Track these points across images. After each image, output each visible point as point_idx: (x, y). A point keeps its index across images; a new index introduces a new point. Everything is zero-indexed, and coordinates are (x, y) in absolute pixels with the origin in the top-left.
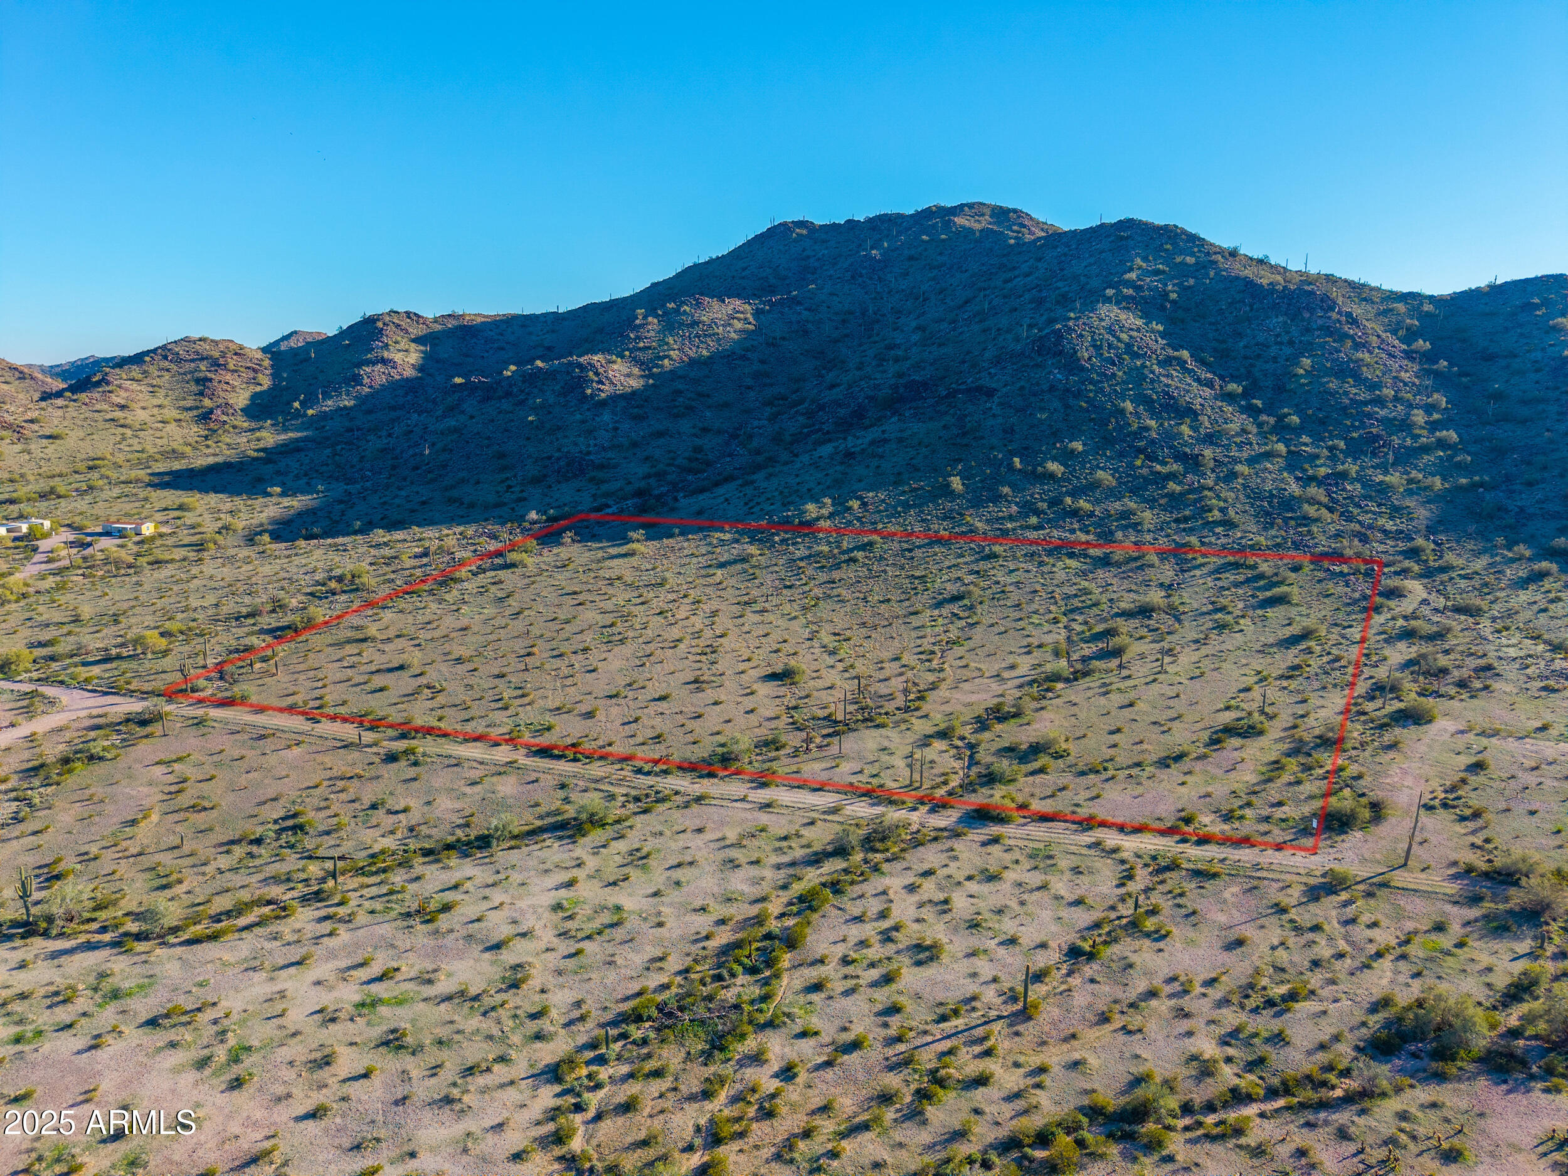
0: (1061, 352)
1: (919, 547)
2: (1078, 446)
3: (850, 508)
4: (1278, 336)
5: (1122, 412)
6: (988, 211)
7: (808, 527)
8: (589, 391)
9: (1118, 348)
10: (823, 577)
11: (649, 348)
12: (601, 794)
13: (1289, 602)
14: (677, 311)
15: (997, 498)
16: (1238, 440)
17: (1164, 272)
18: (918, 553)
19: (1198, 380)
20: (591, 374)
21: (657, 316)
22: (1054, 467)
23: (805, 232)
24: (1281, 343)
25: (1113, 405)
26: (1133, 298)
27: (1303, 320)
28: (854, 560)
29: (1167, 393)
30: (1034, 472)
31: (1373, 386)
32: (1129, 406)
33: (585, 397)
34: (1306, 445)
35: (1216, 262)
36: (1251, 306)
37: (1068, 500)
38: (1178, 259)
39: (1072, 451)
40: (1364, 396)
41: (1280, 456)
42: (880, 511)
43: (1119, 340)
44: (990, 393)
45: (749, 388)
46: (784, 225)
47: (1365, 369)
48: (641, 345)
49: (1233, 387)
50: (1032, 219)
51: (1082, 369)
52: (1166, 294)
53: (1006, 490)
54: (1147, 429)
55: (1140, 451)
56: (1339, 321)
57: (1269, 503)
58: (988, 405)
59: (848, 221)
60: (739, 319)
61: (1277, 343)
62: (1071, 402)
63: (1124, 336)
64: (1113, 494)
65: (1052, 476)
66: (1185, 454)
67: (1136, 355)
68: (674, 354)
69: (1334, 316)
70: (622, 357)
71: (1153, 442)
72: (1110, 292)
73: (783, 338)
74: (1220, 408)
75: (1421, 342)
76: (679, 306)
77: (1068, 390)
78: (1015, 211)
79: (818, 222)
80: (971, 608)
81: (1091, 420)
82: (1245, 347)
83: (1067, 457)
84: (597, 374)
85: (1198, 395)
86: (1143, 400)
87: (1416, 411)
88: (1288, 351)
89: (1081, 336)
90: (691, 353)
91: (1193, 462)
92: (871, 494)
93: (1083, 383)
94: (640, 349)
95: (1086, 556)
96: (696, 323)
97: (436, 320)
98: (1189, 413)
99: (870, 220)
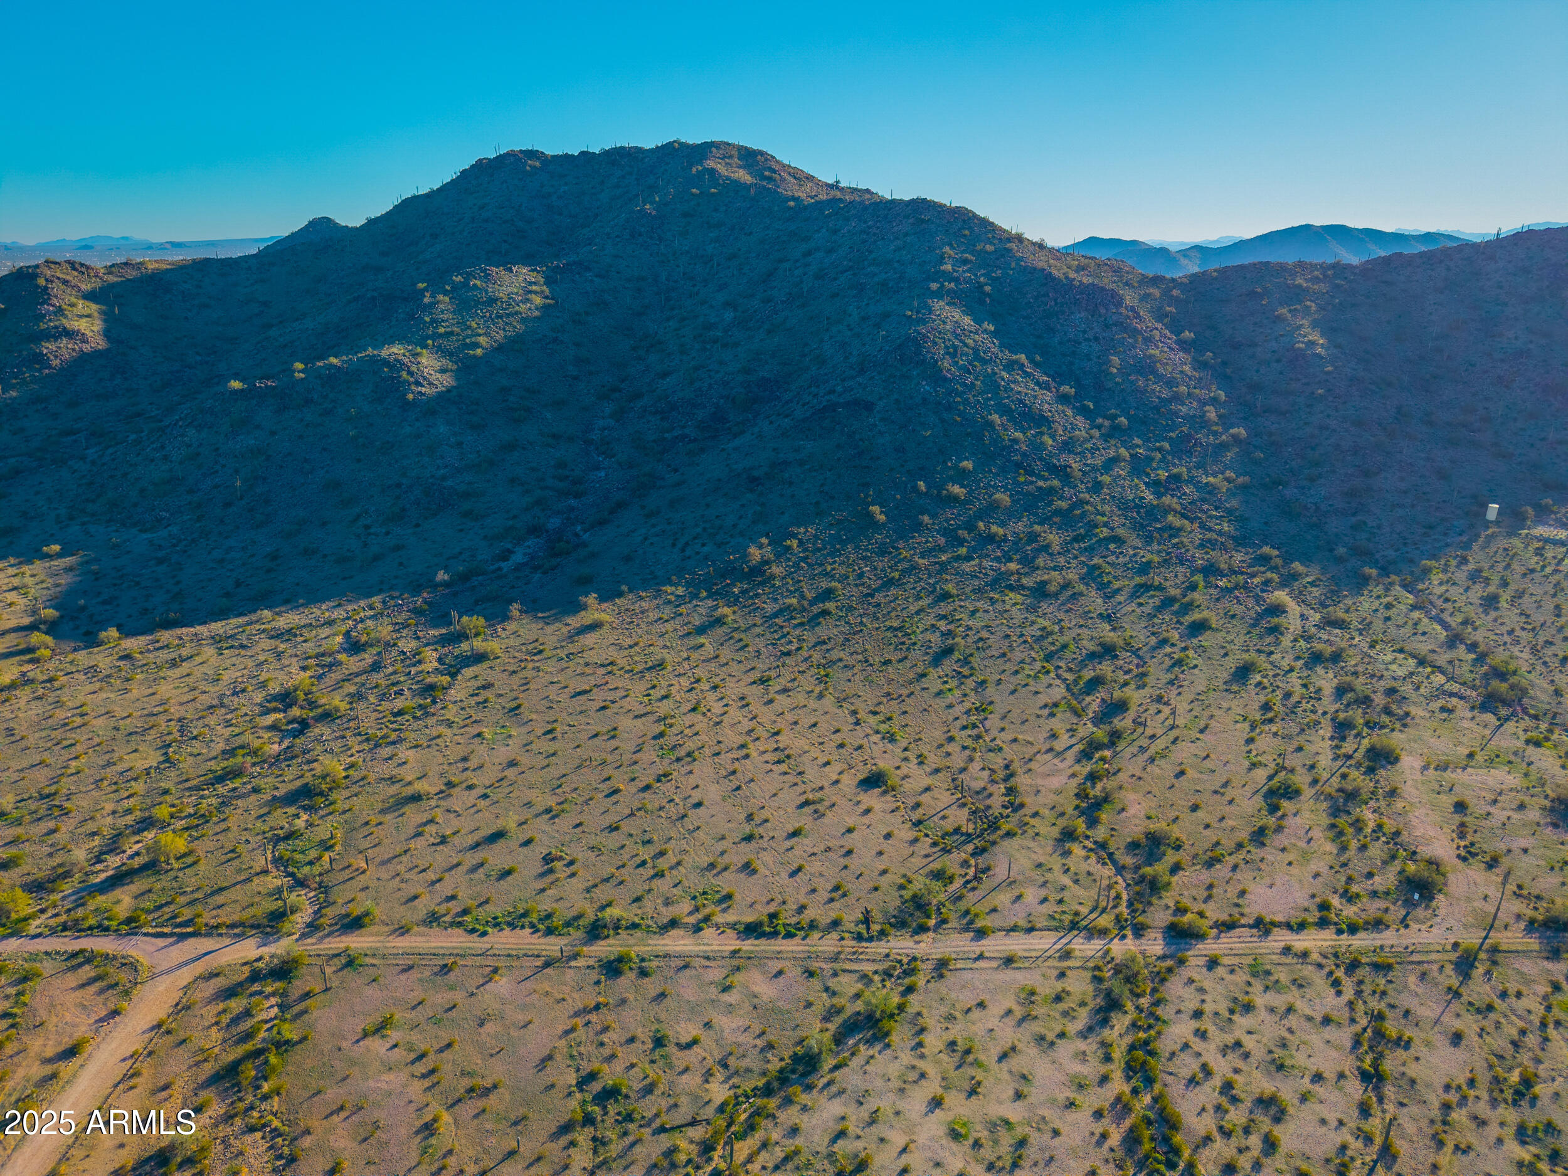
0: (924, 361)
1: (878, 590)
2: (968, 464)
3: (789, 548)
4: (1085, 332)
5: (991, 424)
6: (735, 153)
7: (757, 574)
8: (410, 396)
9: (967, 355)
10: (810, 637)
11: (452, 333)
12: (855, 977)
13: (1210, 628)
14: (465, 285)
15: (918, 527)
16: (1089, 446)
17: (971, 261)
18: (879, 597)
19: (1038, 383)
20: (404, 374)
21: (445, 293)
22: (956, 489)
23: (538, 164)
24: (1088, 340)
25: (982, 417)
26: (955, 292)
27: (1100, 316)
28: (825, 613)
29: (1021, 401)
30: (939, 495)
31: (1170, 383)
32: (995, 417)
33: (408, 403)
34: (1138, 446)
35: (1011, 250)
36: (1055, 300)
37: (981, 525)
38: (979, 247)
39: (964, 470)
40: (1165, 394)
41: (1124, 460)
42: (819, 550)
43: (966, 345)
44: (869, 407)
45: (576, 378)
46: (510, 154)
47: (1158, 365)
48: (441, 330)
49: (1066, 389)
50: (778, 162)
51: (945, 379)
52: (980, 286)
53: (926, 519)
54: (1015, 441)
55: (1018, 465)
56: (1129, 317)
57: (1138, 513)
58: (871, 420)
59: (582, 153)
60: (535, 293)
61: (1086, 340)
62: (945, 415)
63: (970, 342)
64: (1012, 514)
65: (955, 499)
66: (1054, 465)
67: (984, 362)
68: (482, 340)
69: (1123, 310)
70: (425, 347)
71: (1024, 454)
72: (934, 286)
73: (587, 313)
74: (1063, 412)
75: (1187, 333)
76: (467, 280)
77: (940, 403)
78: (761, 153)
79: (549, 152)
80: (966, 662)
81: (968, 434)
82: (1060, 343)
83: (961, 476)
84: (411, 373)
85: (1044, 401)
86: (1004, 411)
87: (1207, 408)
88: (1096, 347)
89: (935, 343)
90: (498, 337)
91: (1063, 473)
92: (802, 530)
93: (950, 394)
94: (441, 335)
95: (1023, 587)
96: (493, 301)
97: (110, 269)
98: (1041, 421)
99: (606, 153)
